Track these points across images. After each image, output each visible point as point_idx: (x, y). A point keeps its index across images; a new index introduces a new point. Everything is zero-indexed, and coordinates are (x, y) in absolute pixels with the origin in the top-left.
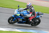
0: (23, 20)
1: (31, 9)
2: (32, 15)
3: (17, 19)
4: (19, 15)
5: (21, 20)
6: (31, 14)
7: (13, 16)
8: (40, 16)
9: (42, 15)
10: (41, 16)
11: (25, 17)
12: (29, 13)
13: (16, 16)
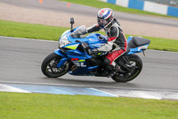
0: (88, 62)
4: (74, 47)
8: (139, 49)
10: (143, 50)
12: (105, 42)
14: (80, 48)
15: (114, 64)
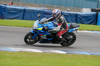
1: (60, 19)
2: (61, 29)
3: (38, 36)
4: (41, 29)
5: (44, 37)
6: (59, 27)
7: (32, 31)
9: (77, 28)
10: (76, 30)
11: (51, 32)
13: (36, 31)
14: (44, 29)
15: (61, 37)
